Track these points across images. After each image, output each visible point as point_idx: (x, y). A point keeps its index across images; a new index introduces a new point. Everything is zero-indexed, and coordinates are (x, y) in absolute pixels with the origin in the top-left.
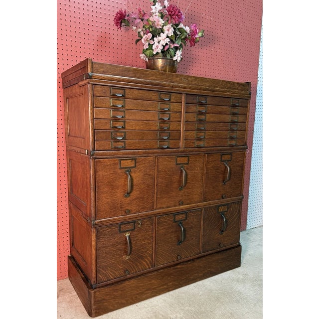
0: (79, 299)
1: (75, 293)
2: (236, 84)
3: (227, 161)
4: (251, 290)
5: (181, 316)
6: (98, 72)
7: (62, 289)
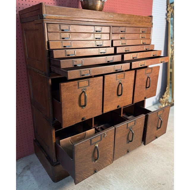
0: (44, 169)
1: (41, 165)
2: (144, 18)
3: (149, 73)
4: (154, 152)
5: (113, 175)
6: (50, 13)
7: (32, 162)
